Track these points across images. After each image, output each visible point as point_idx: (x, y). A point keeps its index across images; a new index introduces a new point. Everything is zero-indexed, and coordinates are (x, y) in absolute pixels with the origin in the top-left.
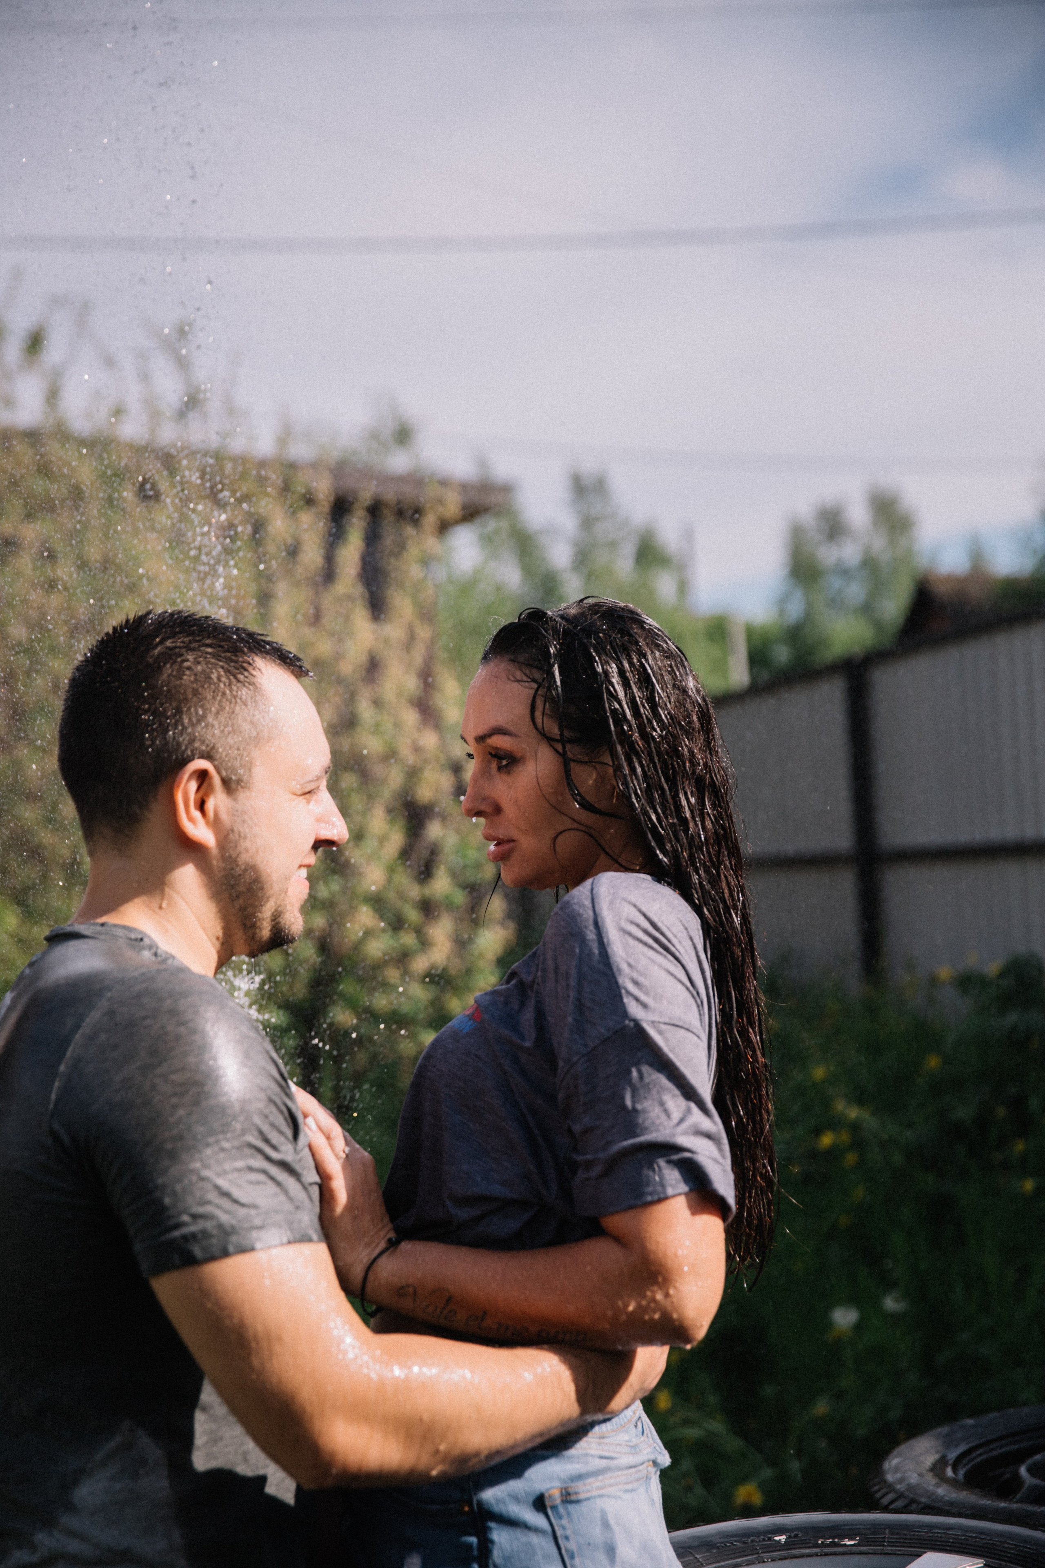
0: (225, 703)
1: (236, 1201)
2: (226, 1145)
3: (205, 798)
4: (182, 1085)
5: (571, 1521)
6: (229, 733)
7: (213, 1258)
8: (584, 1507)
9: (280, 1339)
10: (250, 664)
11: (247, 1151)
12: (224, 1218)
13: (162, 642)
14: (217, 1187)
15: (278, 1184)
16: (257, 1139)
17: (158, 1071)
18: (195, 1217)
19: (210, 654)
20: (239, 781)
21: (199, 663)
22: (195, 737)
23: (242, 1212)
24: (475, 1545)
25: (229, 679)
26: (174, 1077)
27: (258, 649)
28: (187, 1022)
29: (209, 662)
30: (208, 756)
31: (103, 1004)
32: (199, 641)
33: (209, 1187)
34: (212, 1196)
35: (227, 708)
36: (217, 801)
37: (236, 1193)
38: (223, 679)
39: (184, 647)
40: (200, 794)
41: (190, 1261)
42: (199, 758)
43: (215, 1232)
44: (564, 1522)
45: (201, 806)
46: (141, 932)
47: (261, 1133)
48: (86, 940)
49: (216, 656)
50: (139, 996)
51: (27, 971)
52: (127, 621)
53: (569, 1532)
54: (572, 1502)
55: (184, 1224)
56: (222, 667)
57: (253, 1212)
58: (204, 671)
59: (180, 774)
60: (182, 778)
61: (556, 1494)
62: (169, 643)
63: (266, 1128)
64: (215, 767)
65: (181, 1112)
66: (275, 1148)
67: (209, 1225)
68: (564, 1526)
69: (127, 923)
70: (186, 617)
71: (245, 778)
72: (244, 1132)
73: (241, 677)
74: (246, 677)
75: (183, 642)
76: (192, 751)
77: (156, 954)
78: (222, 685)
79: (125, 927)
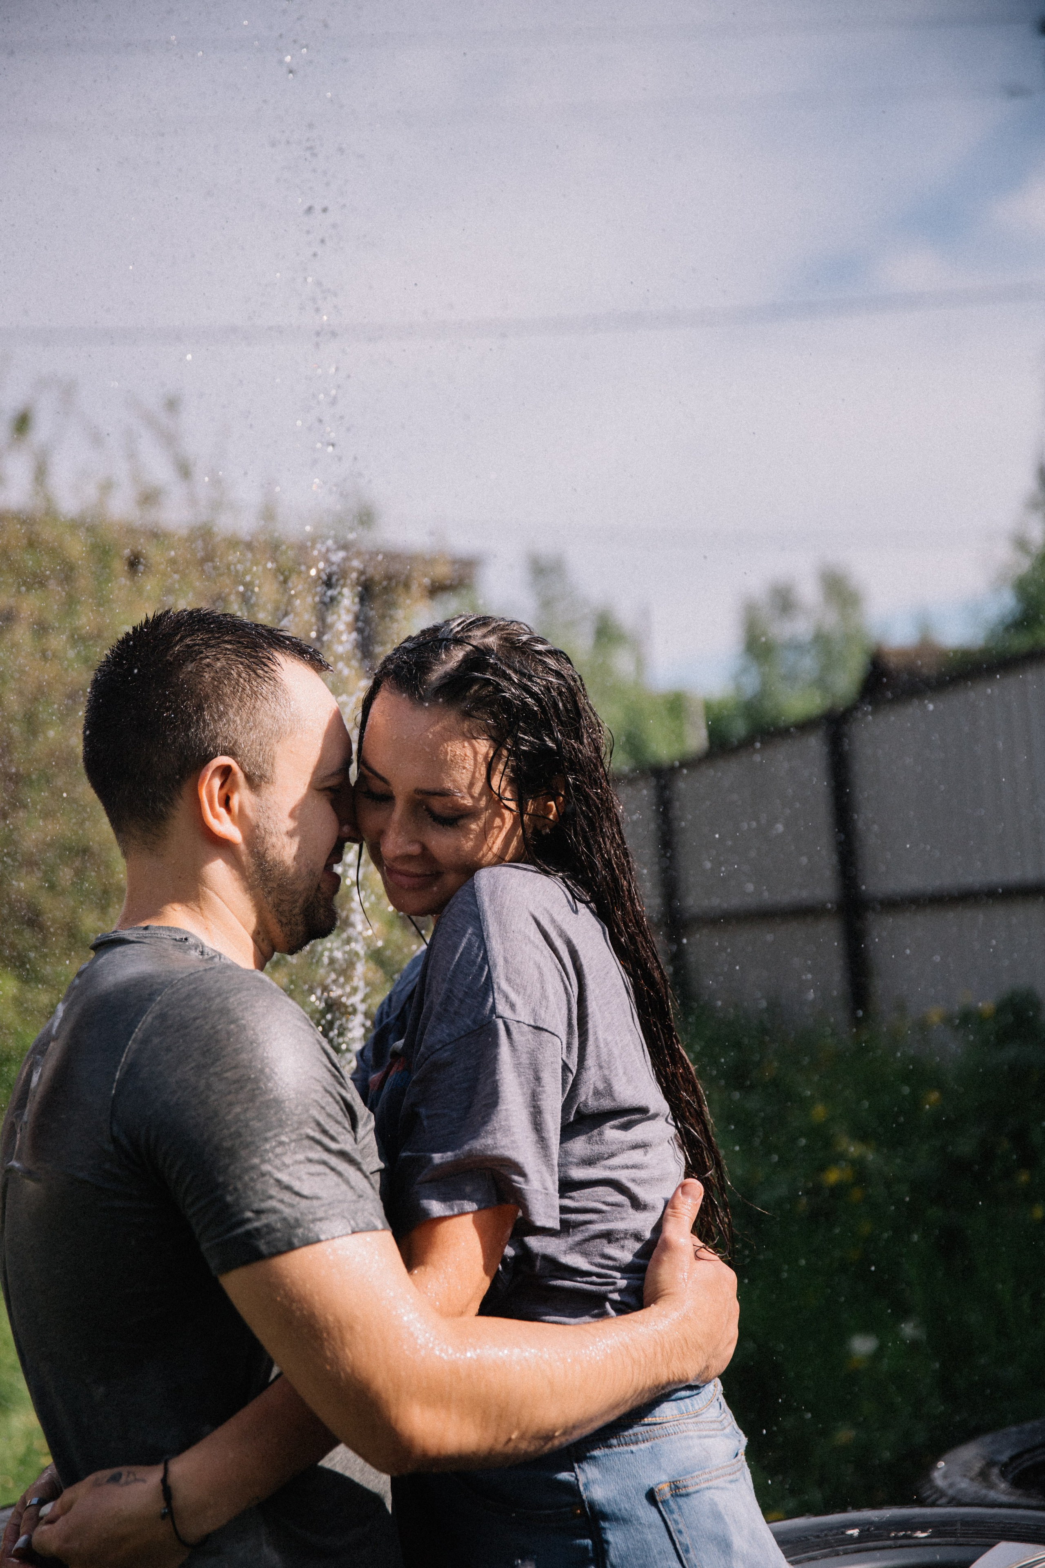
0: (246, 699)
1: (298, 1194)
2: (284, 1138)
3: (230, 795)
4: (237, 1081)
5: (682, 1515)
6: (251, 729)
7: (280, 1253)
8: (694, 1501)
9: (351, 1328)
10: (269, 659)
11: (306, 1142)
12: (287, 1211)
13: (181, 640)
14: (278, 1182)
15: (339, 1174)
16: (314, 1130)
17: (212, 1070)
18: (259, 1212)
19: (229, 650)
20: (261, 777)
21: (218, 659)
22: (217, 734)
23: (304, 1203)
24: (590, 1548)
25: (249, 675)
26: (228, 1074)
27: (277, 644)
28: (238, 1019)
29: (229, 659)
30: (231, 753)
31: (154, 1008)
32: (219, 638)
33: (272, 1181)
34: (274, 1191)
35: (248, 704)
36: (242, 797)
37: (297, 1185)
38: (243, 675)
39: (203, 644)
40: (224, 791)
41: (258, 1256)
42: (221, 755)
43: (279, 1225)
44: (676, 1516)
45: (226, 803)
46: (184, 932)
47: (318, 1124)
48: (132, 945)
49: (236, 652)
50: (189, 997)
51: (77, 981)
52: (147, 621)
53: (681, 1526)
54: (681, 1496)
55: (249, 1220)
56: (242, 663)
57: (315, 1203)
58: (223, 667)
59: (204, 771)
60: (206, 775)
61: (666, 1488)
62: (188, 641)
63: (322, 1119)
64: (237, 762)
65: (238, 1109)
66: (333, 1139)
67: (271, 1219)
68: (675, 1519)
69: (171, 925)
70: (205, 615)
71: (268, 774)
72: (300, 1123)
73: (260, 672)
74: (266, 672)
75: (202, 639)
76: (215, 748)
77: (202, 953)
78: (241, 680)
79: (169, 929)
